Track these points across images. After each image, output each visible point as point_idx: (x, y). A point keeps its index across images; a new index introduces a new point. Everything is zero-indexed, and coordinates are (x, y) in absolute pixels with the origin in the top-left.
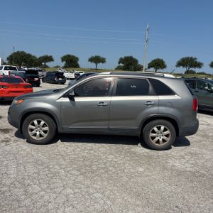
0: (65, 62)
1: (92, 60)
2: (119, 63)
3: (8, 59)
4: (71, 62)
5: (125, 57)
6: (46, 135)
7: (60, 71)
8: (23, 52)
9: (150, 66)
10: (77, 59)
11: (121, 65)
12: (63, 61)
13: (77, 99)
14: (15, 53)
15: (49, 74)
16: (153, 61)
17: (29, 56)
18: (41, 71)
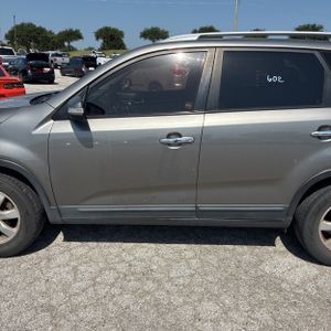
0: (101, 41)
1: (145, 35)
3: (7, 37)
4: (112, 39)
6: (15, 230)
7: (93, 55)
8: (30, 25)
10: (121, 34)
12: (97, 38)
13: (97, 125)
14: (17, 27)
15: (74, 60)
17: (41, 30)
18: (60, 56)
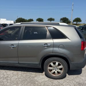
1: (49, 20)
2: (60, 21)
3: (16, 21)
4: (40, 21)
5: (63, 18)
9: (74, 21)
10: (43, 20)
11: (61, 21)
12: (37, 21)
16: (75, 19)
